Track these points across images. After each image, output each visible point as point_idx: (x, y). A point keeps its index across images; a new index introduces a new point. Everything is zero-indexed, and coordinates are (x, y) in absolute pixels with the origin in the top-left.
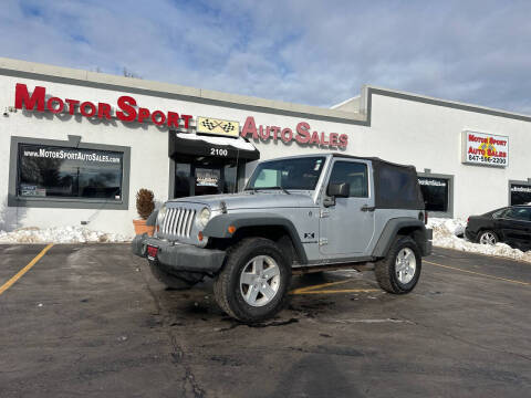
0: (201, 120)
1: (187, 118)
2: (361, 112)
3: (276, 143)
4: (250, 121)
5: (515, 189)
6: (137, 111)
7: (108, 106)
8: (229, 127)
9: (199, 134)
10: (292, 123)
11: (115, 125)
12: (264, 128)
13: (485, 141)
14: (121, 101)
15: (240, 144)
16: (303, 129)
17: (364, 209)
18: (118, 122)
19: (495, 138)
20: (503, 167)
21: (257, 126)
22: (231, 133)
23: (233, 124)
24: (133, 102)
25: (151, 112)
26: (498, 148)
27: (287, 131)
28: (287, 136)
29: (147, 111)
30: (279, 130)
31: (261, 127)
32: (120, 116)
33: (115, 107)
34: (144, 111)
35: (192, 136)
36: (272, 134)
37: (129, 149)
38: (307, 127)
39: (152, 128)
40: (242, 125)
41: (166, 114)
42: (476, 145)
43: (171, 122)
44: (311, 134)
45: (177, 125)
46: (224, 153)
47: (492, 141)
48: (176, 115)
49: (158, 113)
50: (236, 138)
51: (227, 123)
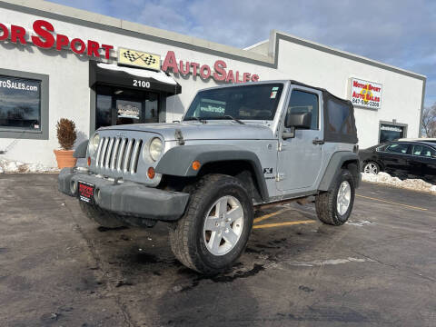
0: (122, 51)
1: (108, 48)
2: (270, 55)
3: (195, 79)
4: (171, 56)
5: (383, 128)
6: (55, 38)
7: (22, 30)
8: (150, 60)
9: (120, 65)
10: (210, 61)
11: (31, 51)
12: (184, 63)
13: (365, 87)
14: (37, 25)
15: (161, 77)
16: (220, 67)
17: (315, 143)
18: (35, 49)
19: (373, 85)
20: (375, 110)
21: (178, 62)
22: (152, 66)
23: (154, 57)
24: (50, 27)
25: (70, 40)
26: (374, 94)
27: (206, 68)
28: (206, 73)
29: (66, 38)
30: (198, 67)
31: (181, 62)
32: (36, 41)
33: (31, 32)
34: (63, 39)
35: (113, 67)
36: (192, 70)
37: (47, 77)
38: (224, 65)
39: (71, 57)
40: (163, 59)
41: (86, 43)
42: (359, 90)
43: (91, 51)
44: (227, 72)
45: (97, 54)
46: (147, 85)
47: (371, 88)
48: (97, 44)
49: (78, 42)
50: (157, 71)
51: (148, 56)
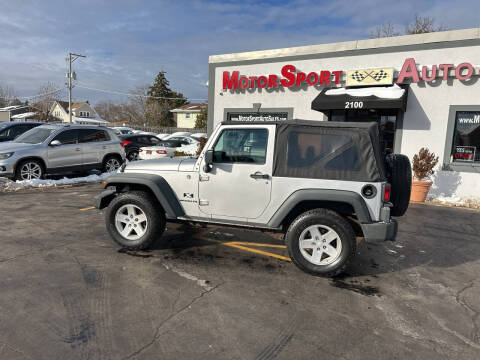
0: (351, 74)
3: (450, 83)
4: (410, 65)
6: (296, 76)
7: (275, 76)
8: (381, 75)
9: (348, 88)
11: (283, 91)
12: (430, 67)
14: (284, 71)
17: (254, 176)
18: (286, 88)
21: (420, 68)
22: (383, 81)
23: (385, 71)
25: (307, 74)
28: (465, 72)
30: (450, 68)
31: (425, 68)
32: (284, 83)
34: (301, 75)
35: (340, 91)
36: (441, 74)
37: (292, 109)
40: (399, 69)
41: (319, 74)
45: (330, 82)
46: (359, 105)
48: (328, 72)
49: (313, 75)
50: (387, 86)
51: (378, 71)
